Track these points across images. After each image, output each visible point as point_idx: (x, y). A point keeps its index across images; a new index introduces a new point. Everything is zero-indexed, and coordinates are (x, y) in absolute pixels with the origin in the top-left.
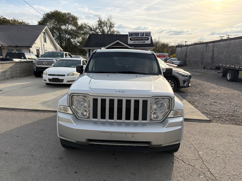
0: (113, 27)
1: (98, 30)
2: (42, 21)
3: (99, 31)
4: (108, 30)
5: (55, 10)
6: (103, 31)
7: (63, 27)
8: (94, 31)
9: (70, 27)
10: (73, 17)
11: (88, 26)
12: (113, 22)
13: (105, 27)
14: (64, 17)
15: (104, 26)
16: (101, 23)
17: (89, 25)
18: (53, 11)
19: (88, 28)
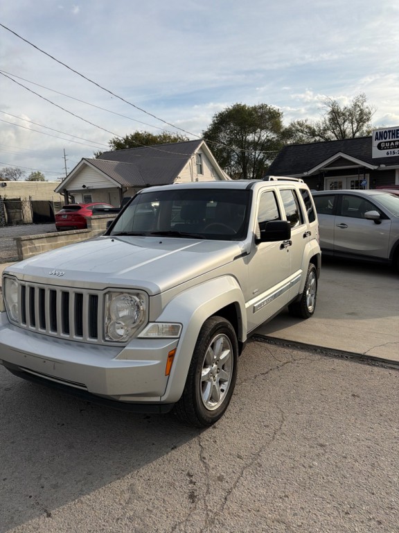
0: (368, 120)
1: (329, 134)
2: (210, 130)
3: (333, 135)
4: (355, 129)
5: (235, 104)
6: (343, 133)
7: (250, 137)
8: (321, 137)
9: (265, 135)
10: (270, 113)
11: (306, 126)
12: (367, 108)
13: (346, 123)
14: (252, 114)
15: (344, 122)
16: (336, 116)
17: (308, 123)
18: (231, 108)
19: (307, 130)
